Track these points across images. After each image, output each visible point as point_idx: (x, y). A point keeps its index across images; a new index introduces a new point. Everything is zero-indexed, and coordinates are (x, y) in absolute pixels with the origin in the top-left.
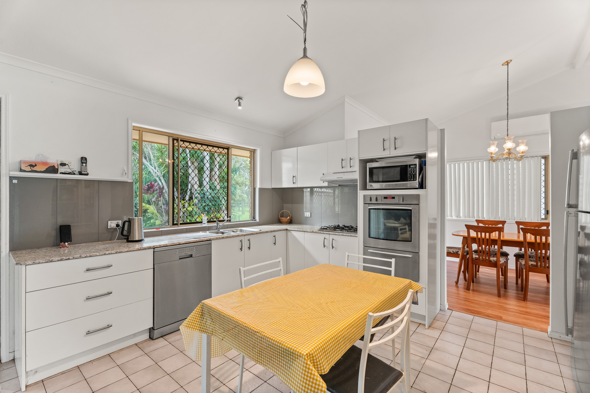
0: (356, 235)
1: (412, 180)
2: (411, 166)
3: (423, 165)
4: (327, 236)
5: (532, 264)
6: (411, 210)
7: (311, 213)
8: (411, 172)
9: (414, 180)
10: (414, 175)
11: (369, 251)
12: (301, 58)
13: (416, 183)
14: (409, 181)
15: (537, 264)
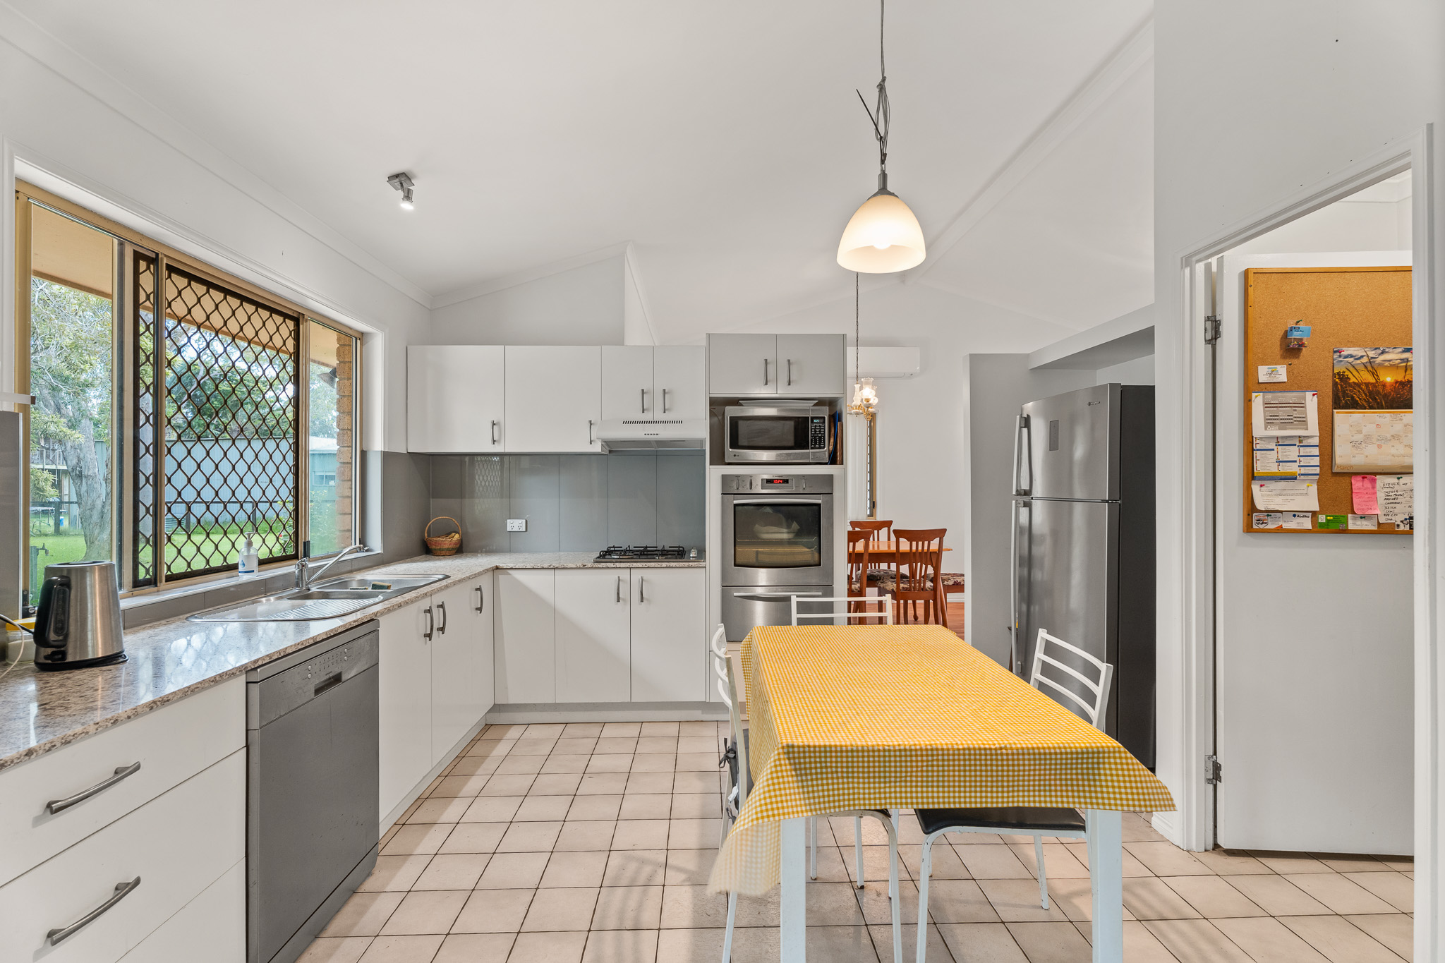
0: (703, 564)
1: (817, 446)
2: (815, 421)
3: (836, 418)
4: (624, 574)
5: (903, 588)
6: (819, 505)
7: (526, 521)
8: (815, 431)
9: (820, 448)
10: (820, 438)
11: (735, 594)
12: (874, 195)
13: (825, 452)
14: (812, 448)
15: (910, 586)
